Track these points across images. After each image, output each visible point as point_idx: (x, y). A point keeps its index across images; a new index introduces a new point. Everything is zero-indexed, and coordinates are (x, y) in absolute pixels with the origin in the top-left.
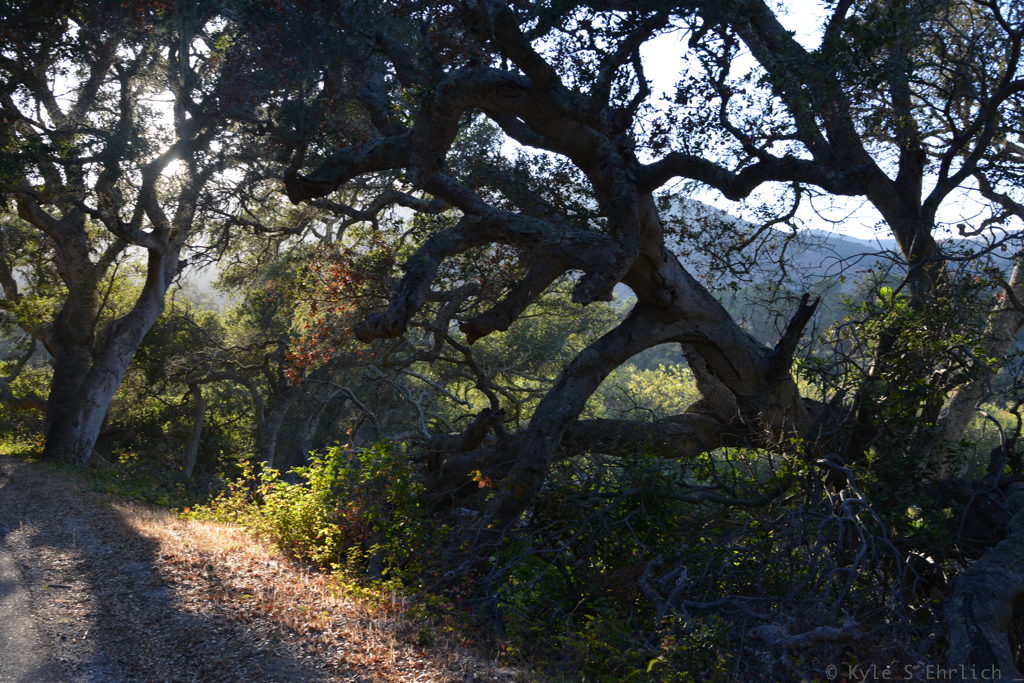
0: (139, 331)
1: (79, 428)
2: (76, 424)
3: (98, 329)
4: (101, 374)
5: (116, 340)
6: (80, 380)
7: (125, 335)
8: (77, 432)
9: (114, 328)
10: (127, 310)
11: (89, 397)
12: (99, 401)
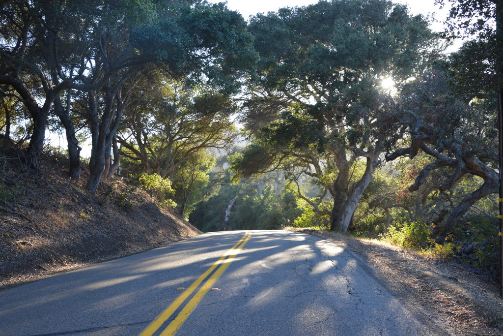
0: (363, 186)
1: (343, 221)
2: (342, 220)
3: (350, 186)
4: (350, 202)
5: (355, 190)
6: (343, 204)
7: (359, 188)
8: (342, 223)
9: (355, 186)
10: (359, 179)
11: (346, 210)
12: (349, 212)
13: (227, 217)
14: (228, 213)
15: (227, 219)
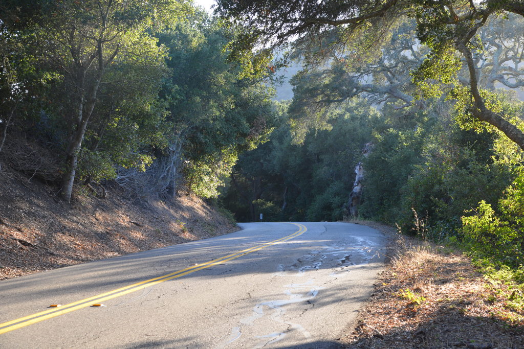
13: (359, 182)
14: (359, 172)
15: (357, 189)
